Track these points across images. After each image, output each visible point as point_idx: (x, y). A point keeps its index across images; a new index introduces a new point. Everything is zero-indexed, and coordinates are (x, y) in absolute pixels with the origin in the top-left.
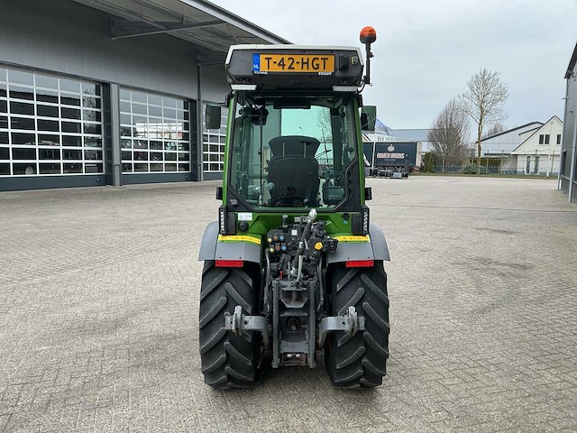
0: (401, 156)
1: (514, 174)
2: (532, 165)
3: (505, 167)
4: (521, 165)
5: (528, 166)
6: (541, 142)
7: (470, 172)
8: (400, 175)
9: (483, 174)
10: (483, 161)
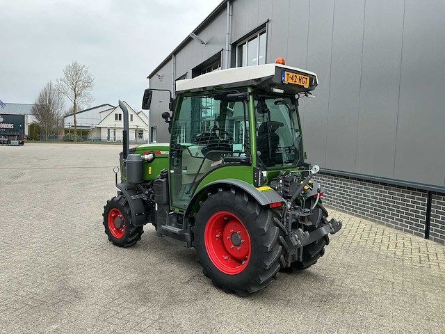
0: (10, 126)
1: (99, 141)
2: (112, 134)
3: (93, 136)
4: (104, 135)
5: (109, 136)
6: (116, 119)
7: (67, 140)
8: (17, 142)
9: (79, 141)
10: (78, 132)
